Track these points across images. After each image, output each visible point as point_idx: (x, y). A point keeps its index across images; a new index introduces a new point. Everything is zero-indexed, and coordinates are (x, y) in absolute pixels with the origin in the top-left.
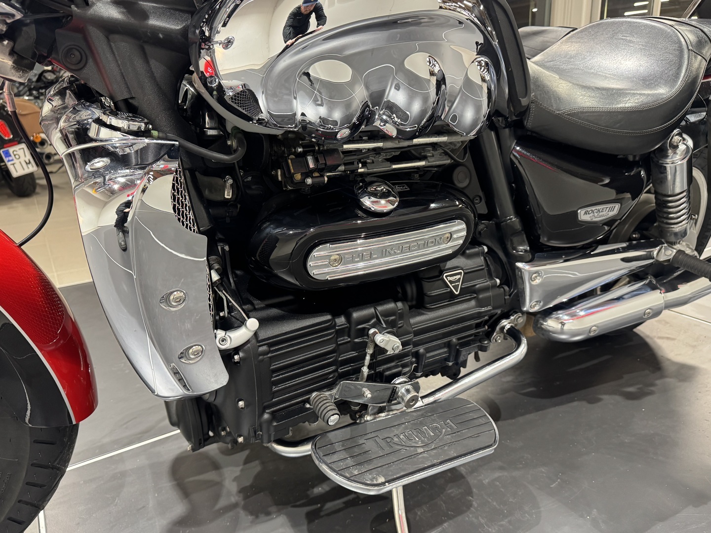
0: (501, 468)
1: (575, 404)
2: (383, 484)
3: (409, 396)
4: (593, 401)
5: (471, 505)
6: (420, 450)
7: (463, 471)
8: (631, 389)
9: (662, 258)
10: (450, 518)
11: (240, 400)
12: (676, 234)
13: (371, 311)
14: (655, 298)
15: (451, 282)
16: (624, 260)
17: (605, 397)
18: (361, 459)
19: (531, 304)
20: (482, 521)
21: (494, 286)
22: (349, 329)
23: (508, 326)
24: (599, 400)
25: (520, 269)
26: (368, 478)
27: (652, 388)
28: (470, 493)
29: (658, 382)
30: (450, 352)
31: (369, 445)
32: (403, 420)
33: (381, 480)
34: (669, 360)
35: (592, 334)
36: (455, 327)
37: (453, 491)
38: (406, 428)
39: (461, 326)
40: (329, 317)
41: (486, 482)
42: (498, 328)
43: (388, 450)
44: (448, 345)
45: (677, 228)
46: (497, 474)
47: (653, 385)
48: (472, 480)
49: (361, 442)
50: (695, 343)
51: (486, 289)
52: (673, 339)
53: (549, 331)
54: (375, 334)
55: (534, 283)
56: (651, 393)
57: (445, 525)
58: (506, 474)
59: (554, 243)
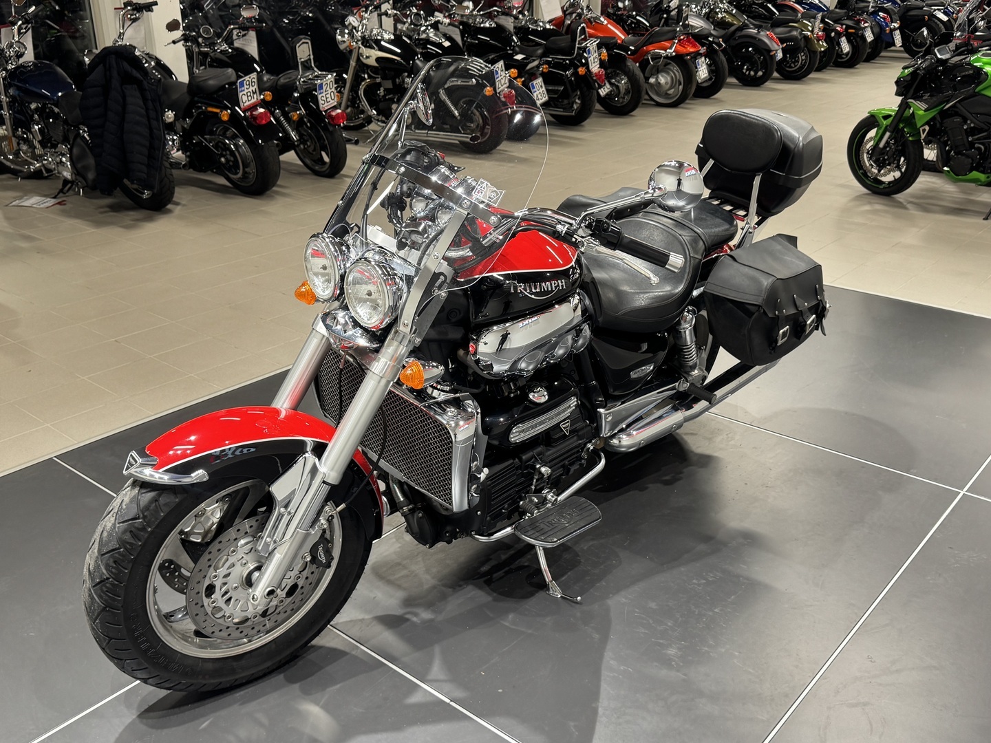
0: (592, 539)
1: (631, 493)
2: (557, 541)
3: (553, 499)
4: (643, 489)
5: (581, 562)
6: (567, 525)
7: (569, 544)
8: (667, 478)
9: (681, 389)
10: (571, 570)
11: (479, 511)
12: (691, 367)
13: (531, 454)
14: (679, 416)
15: (564, 428)
16: (658, 393)
17: (650, 485)
18: (542, 532)
19: (605, 432)
20: (589, 568)
21: (587, 426)
22: (521, 466)
23: (592, 448)
24: (647, 488)
25: (600, 413)
26: (549, 539)
27: (681, 475)
28: (578, 556)
29: (685, 470)
30: (564, 470)
31: (542, 526)
32: (552, 512)
33: (555, 540)
34: (692, 452)
35: (641, 446)
36: (567, 455)
37: (567, 556)
38: (555, 516)
39: (569, 453)
40: (512, 461)
41: (585, 548)
42: (585, 450)
43: (552, 527)
44: (563, 466)
45: (691, 363)
46: (591, 543)
47: (681, 473)
48: (577, 548)
49: (538, 525)
50: (710, 436)
51: (582, 429)
52: (696, 434)
53: (614, 446)
54: (540, 467)
55: (608, 420)
56: (680, 479)
57: (569, 573)
58: (595, 542)
59: (616, 393)
